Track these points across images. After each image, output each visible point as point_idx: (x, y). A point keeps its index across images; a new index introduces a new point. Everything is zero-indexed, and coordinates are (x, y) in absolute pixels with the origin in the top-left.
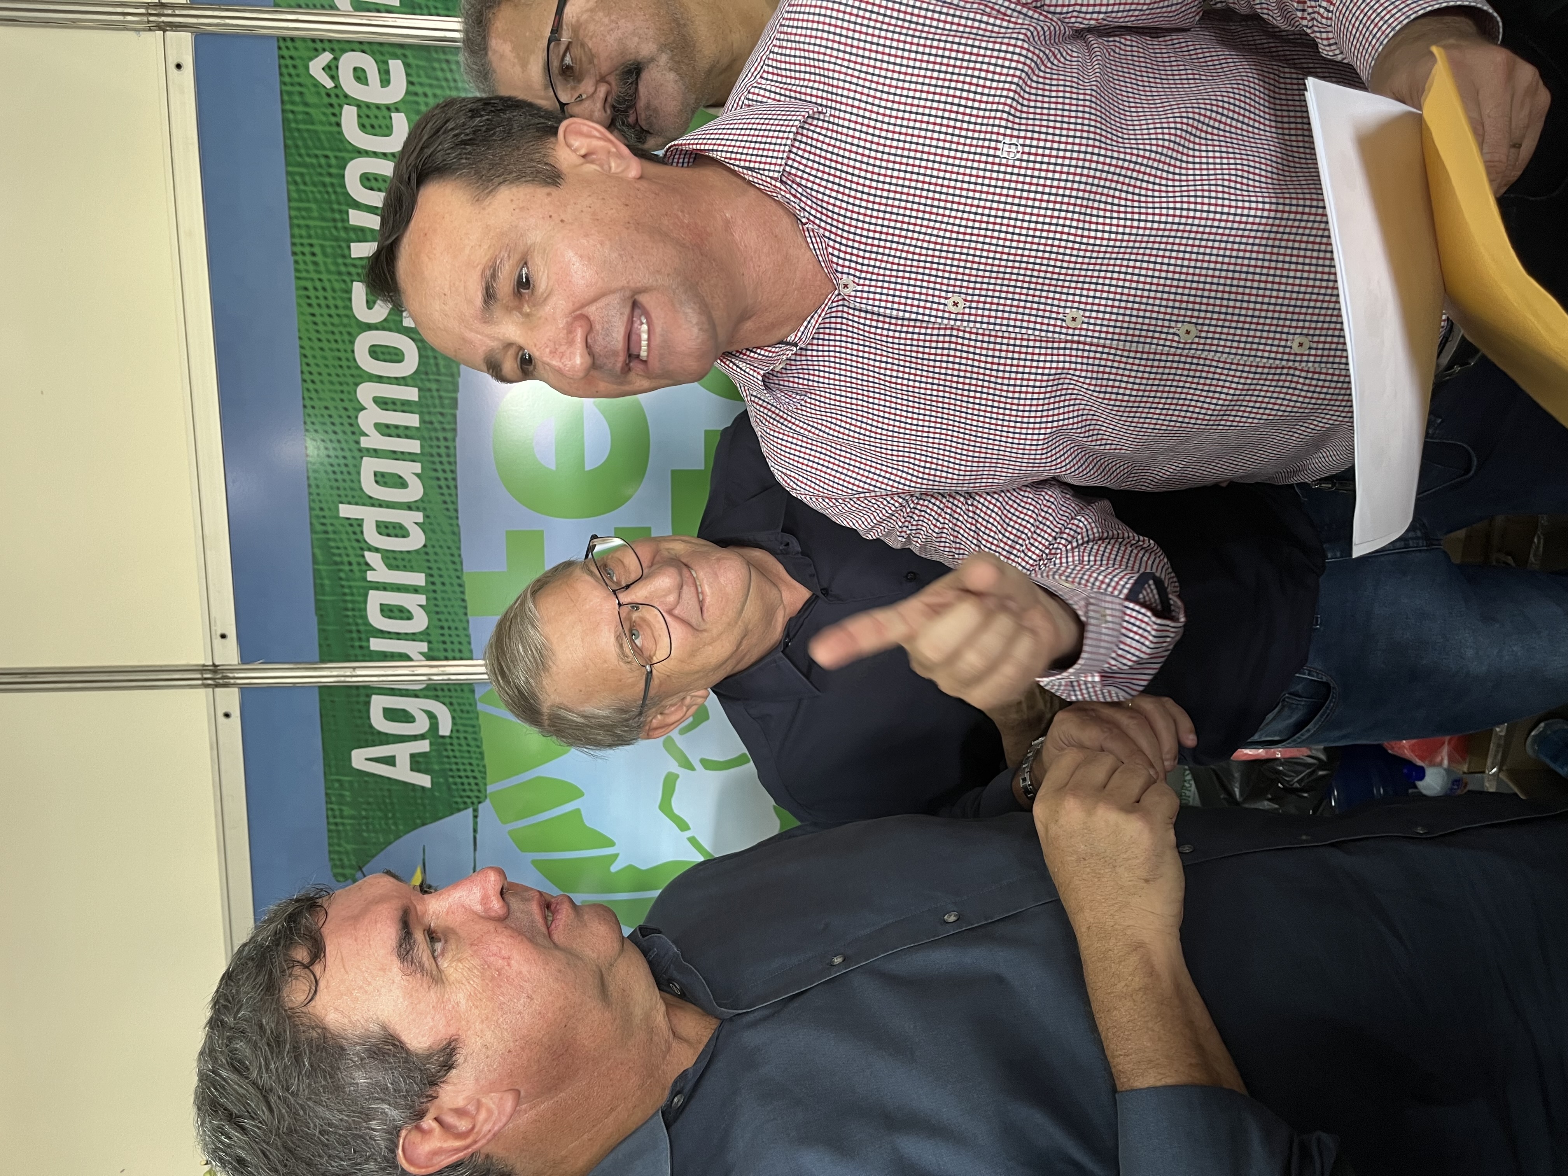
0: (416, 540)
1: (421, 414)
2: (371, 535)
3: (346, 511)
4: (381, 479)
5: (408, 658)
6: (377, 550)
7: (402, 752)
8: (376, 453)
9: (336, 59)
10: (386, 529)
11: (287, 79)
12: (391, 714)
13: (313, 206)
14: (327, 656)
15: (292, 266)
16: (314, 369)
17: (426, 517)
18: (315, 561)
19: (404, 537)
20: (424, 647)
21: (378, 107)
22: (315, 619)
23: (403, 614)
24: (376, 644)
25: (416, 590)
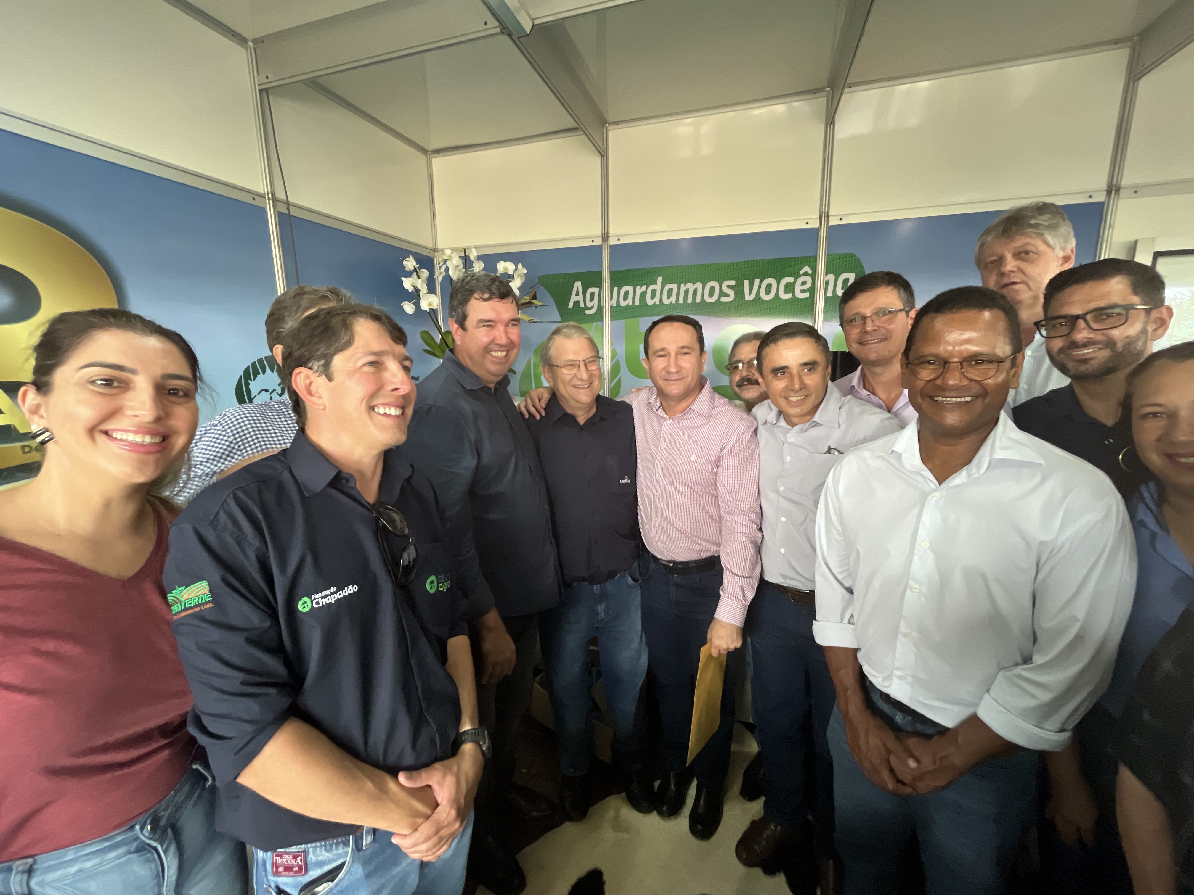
0: (650, 302)
1: (692, 303)
2: (651, 287)
3: (660, 279)
4: (670, 291)
5: (611, 300)
6: (647, 289)
7: (580, 298)
8: (679, 289)
9: (809, 275)
10: (654, 292)
11: (803, 259)
12: (592, 294)
13: (761, 268)
14: (612, 274)
15: (741, 261)
16: (707, 268)
17: (658, 305)
18: (643, 269)
19: (651, 298)
20: (615, 305)
21: (794, 289)
22: (624, 269)
23: (626, 298)
24: (616, 289)
25: (634, 302)
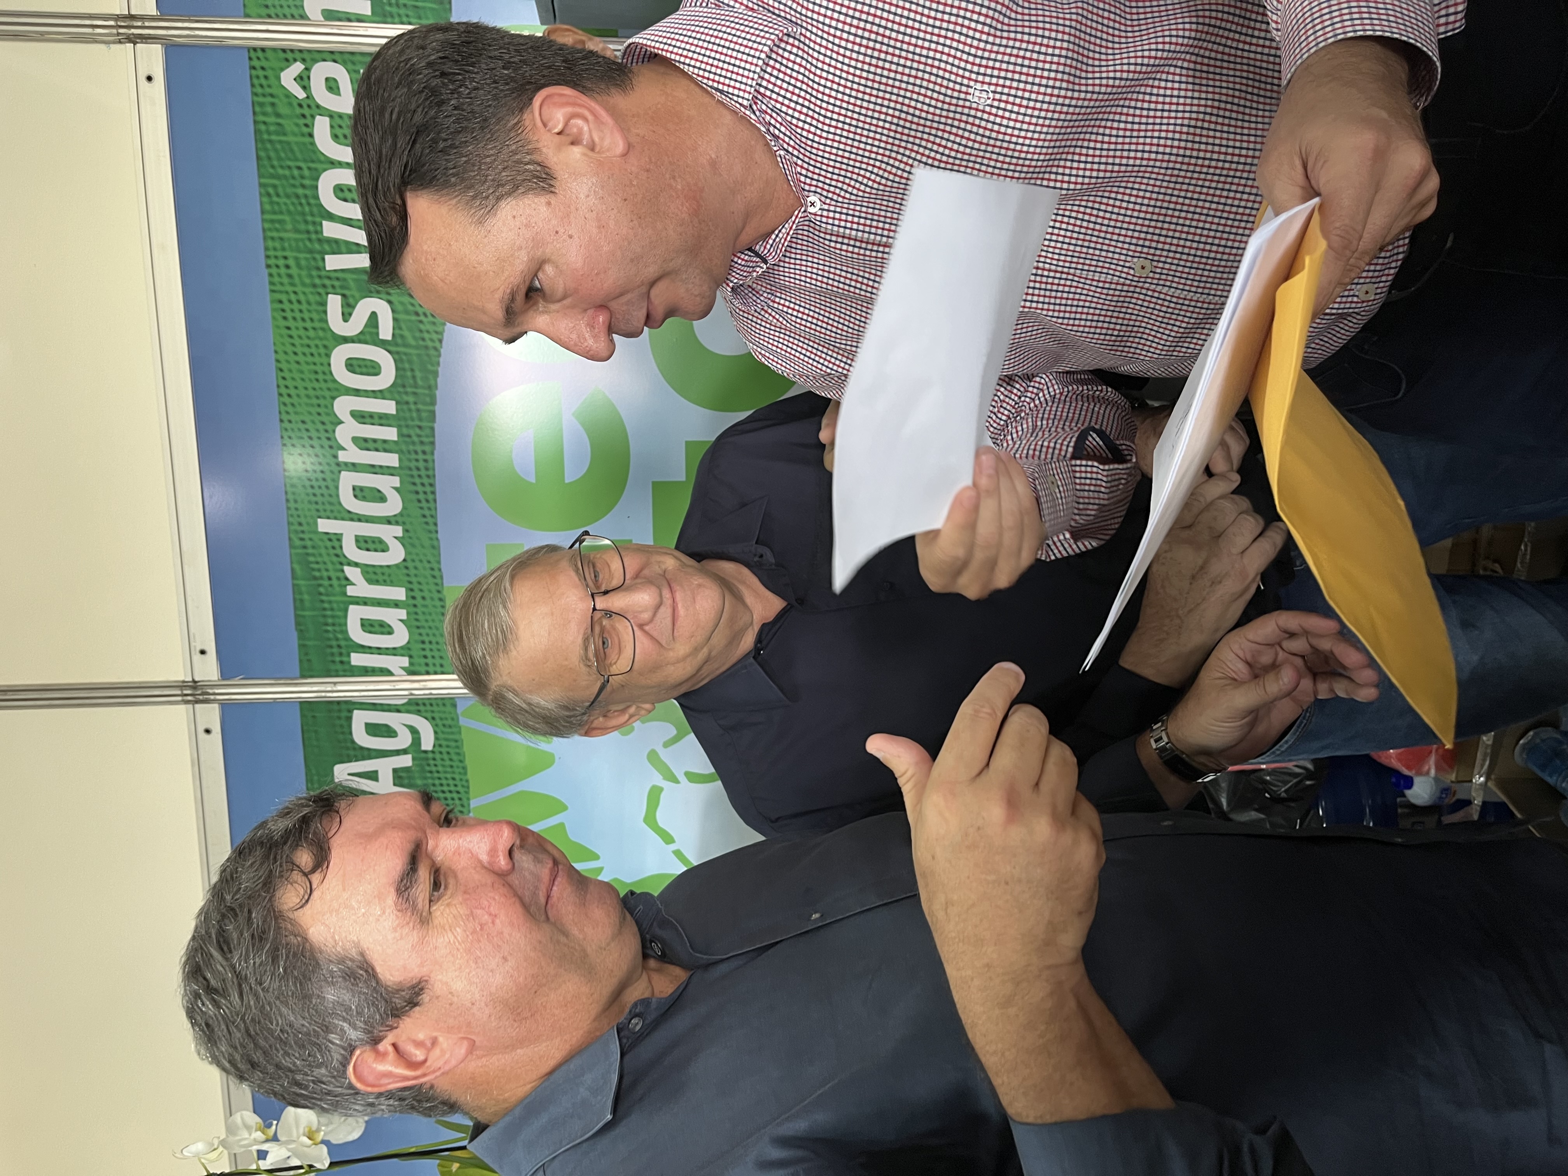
0: (396, 555)
1: (399, 427)
2: (350, 550)
3: (325, 525)
4: (360, 493)
5: (389, 673)
6: (356, 565)
7: (385, 767)
8: (354, 467)
9: (307, 69)
10: (365, 543)
11: (259, 90)
12: (373, 729)
13: (287, 218)
14: (307, 672)
15: (267, 279)
16: (290, 383)
17: (406, 531)
18: (294, 577)
19: (383, 551)
20: (405, 661)
22: (295, 634)
23: (384, 628)
24: (357, 659)
25: (396, 604)
